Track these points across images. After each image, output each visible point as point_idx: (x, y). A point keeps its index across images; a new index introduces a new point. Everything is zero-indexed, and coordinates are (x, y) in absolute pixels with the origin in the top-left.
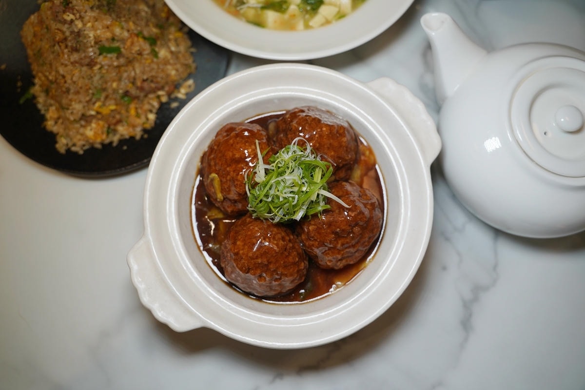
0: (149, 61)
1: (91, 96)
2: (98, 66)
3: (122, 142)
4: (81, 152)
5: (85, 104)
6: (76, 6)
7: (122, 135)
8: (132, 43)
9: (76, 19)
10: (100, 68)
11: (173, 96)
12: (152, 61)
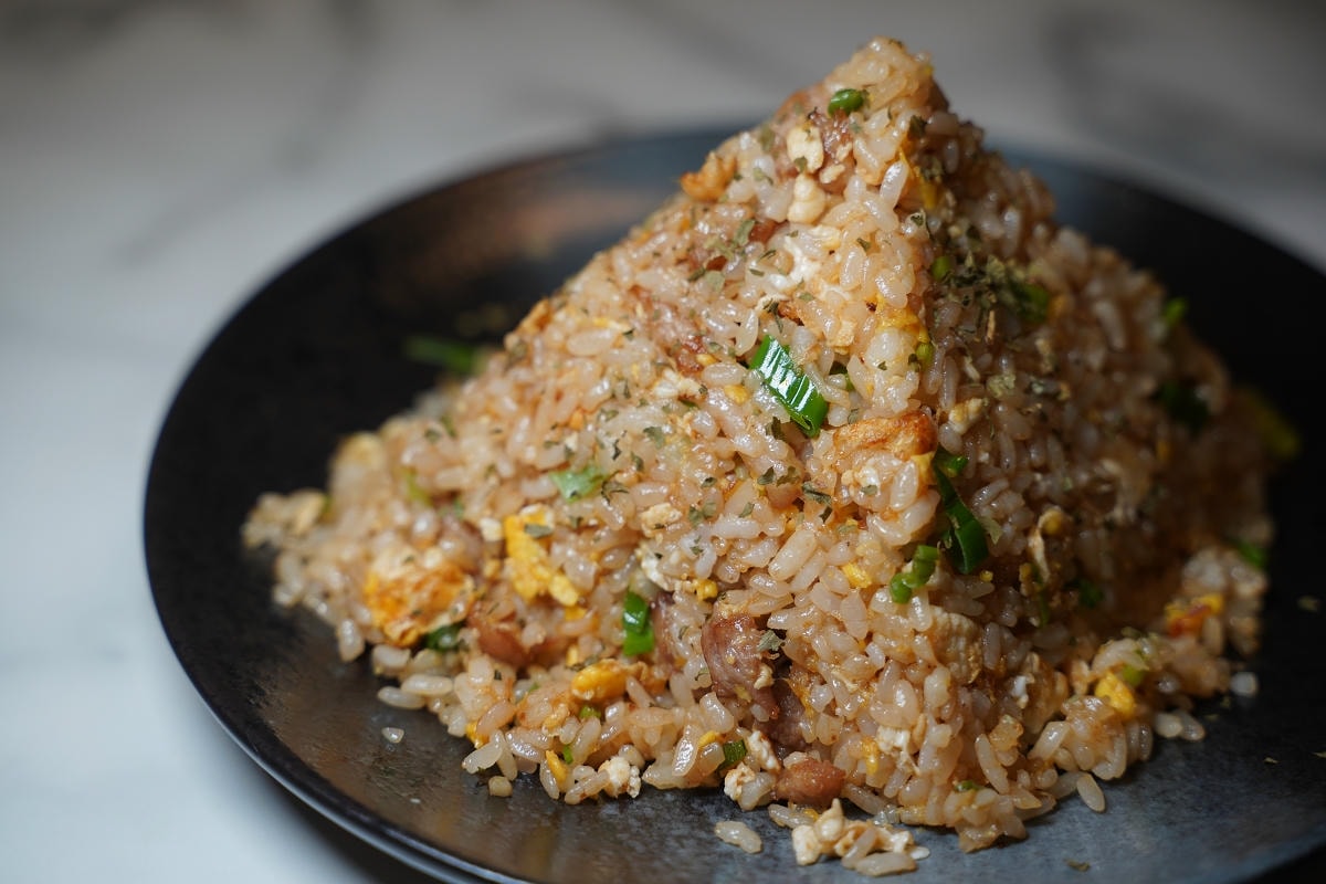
0: (857, 573)
1: (555, 456)
2: (691, 386)
3: (424, 716)
4: (284, 597)
5: (506, 469)
6: (867, 138)
7: (451, 701)
8: (881, 443)
9: (816, 175)
10: (686, 401)
11: (779, 814)
12: (868, 594)
